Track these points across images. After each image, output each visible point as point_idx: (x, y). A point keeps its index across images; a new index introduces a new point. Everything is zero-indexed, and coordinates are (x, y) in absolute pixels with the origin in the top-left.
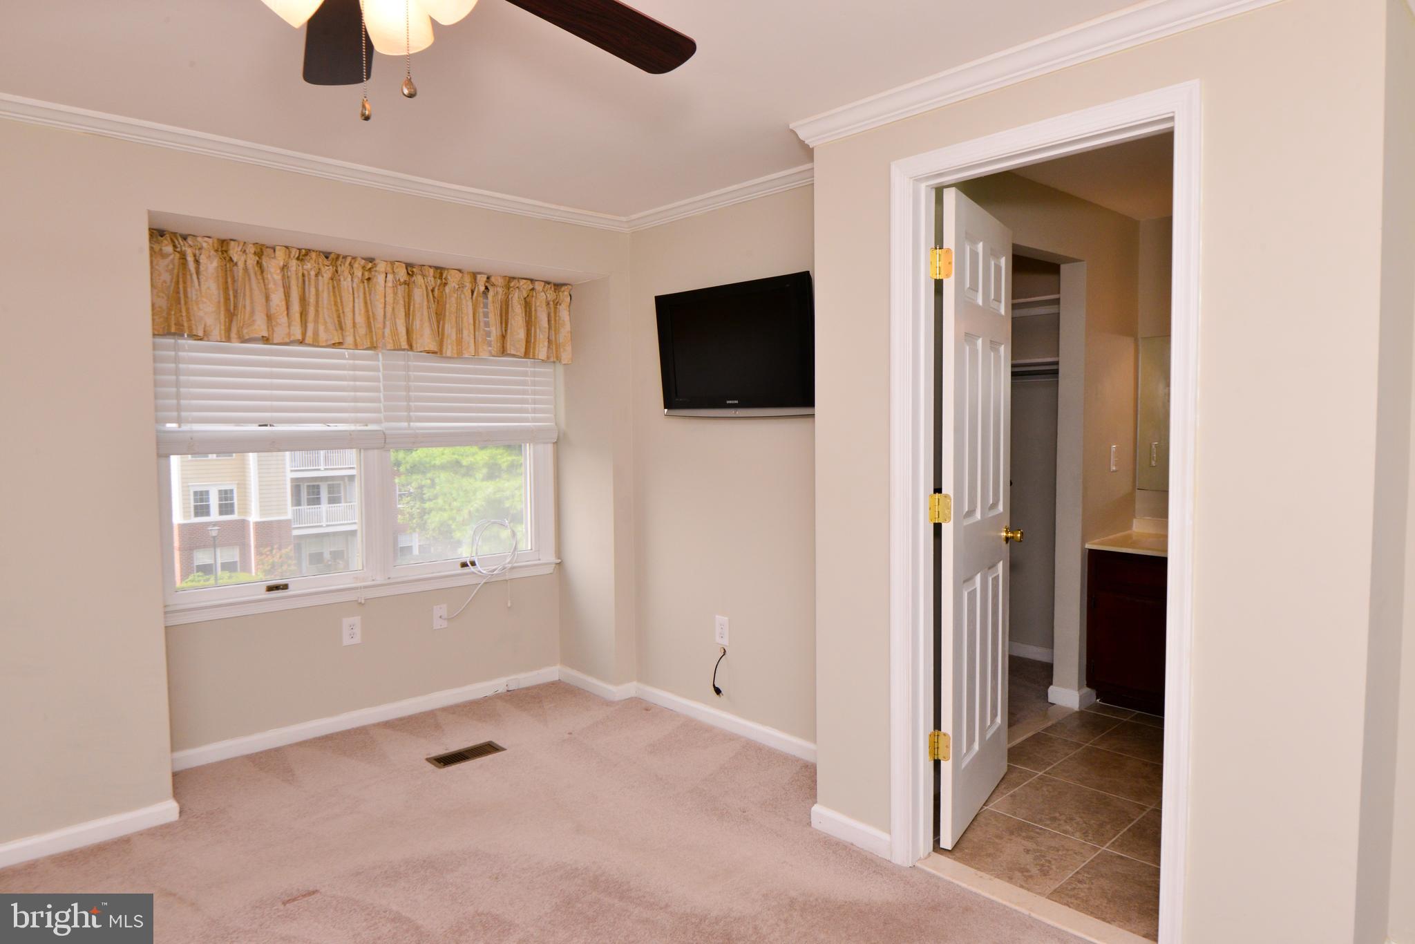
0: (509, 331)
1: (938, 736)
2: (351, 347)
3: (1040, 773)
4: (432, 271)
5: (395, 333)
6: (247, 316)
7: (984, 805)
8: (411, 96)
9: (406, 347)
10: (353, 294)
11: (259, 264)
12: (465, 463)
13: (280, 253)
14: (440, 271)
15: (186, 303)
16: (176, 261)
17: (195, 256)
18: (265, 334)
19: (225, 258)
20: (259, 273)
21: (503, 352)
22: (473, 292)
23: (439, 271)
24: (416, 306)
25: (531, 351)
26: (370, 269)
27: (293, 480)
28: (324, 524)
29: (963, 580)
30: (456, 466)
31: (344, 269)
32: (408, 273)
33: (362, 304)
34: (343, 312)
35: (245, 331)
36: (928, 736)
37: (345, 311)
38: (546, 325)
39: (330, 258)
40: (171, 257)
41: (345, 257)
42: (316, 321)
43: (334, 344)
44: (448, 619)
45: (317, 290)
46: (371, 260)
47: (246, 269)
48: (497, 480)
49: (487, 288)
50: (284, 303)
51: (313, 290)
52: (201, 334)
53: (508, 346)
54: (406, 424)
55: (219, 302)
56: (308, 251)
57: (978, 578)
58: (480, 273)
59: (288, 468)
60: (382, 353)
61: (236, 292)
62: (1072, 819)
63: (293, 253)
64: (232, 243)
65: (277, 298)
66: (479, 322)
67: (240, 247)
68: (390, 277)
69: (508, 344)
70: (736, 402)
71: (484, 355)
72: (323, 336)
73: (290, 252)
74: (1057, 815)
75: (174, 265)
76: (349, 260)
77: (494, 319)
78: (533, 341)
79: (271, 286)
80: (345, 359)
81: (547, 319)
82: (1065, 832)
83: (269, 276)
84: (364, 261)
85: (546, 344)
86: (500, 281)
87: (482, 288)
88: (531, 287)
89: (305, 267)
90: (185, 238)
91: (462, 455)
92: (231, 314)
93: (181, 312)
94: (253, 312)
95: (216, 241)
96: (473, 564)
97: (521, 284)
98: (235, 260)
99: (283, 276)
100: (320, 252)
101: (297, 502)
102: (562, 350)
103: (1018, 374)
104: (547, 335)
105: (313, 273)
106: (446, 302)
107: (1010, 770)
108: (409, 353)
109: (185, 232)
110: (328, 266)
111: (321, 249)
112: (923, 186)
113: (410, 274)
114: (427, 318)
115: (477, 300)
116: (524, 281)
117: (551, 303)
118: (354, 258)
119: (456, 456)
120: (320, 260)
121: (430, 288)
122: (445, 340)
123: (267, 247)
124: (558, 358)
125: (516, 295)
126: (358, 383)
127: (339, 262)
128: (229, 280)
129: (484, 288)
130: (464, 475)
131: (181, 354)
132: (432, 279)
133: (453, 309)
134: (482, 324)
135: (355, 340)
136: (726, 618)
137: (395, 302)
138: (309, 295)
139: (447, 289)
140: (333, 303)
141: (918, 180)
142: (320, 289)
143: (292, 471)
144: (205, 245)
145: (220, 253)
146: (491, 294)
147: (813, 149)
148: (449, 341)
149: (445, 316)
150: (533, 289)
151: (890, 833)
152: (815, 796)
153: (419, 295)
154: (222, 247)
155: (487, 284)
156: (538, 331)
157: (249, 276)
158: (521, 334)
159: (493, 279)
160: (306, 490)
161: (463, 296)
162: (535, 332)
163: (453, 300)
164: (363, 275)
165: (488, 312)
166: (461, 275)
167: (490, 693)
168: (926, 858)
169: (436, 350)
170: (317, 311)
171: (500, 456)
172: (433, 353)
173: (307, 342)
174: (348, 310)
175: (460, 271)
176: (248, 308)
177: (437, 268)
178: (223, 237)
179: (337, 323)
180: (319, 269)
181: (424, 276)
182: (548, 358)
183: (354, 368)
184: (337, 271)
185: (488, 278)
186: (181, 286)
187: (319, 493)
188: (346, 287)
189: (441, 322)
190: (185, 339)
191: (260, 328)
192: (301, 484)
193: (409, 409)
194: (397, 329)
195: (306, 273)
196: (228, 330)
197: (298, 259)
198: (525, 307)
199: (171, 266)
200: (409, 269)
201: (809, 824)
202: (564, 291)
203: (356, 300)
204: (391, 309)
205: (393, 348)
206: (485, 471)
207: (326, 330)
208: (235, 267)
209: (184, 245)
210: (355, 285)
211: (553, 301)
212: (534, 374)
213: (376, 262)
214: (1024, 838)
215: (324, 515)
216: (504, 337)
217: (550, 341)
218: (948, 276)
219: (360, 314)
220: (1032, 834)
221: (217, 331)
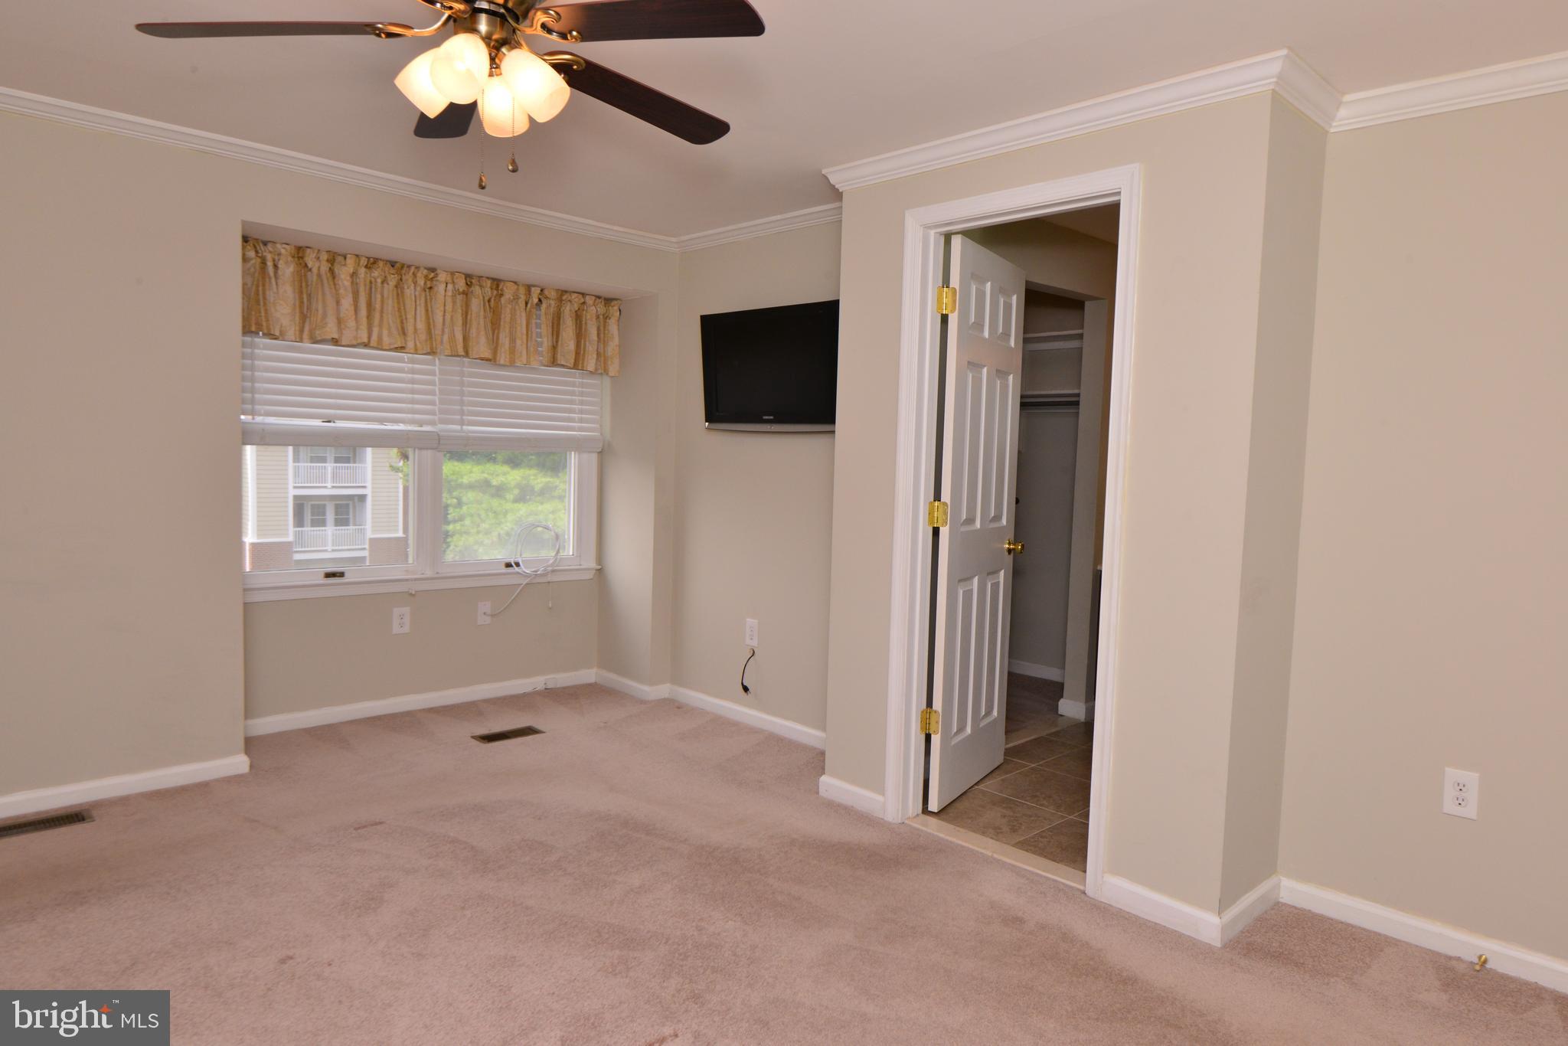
0: (560, 343)
1: (930, 713)
2: (412, 351)
3: (1033, 765)
4: (489, 282)
5: (452, 338)
6: (320, 316)
7: (976, 784)
8: (514, 171)
9: (463, 353)
10: (416, 302)
11: (331, 270)
12: (494, 482)
13: (350, 261)
14: (497, 282)
15: (265, 304)
16: (258, 267)
17: (274, 260)
18: (336, 336)
19: (300, 264)
20: (330, 279)
21: (554, 362)
22: (527, 304)
23: (495, 283)
24: (473, 316)
25: (581, 362)
26: (432, 278)
27: (296, 497)
28: (329, 548)
29: (959, 579)
30: (484, 486)
31: (408, 278)
32: (467, 284)
33: (423, 312)
34: (406, 319)
35: (317, 332)
36: (920, 713)
37: (408, 317)
38: (596, 338)
39: (396, 267)
40: (253, 262)
41: (409, 267)
42: (380, 326)
43: (396, 348)
44: (493, 616)
45: (383, 296)
46: (433, 270)
47: (319, 275)
48: (530, 503)
49: (540, 300)
50: (353, 308)
51: (379, 296)
52: (277, 333)
53: (559, 356)
54: (458, 427)
55: (294, 305)
56: (376, 261)
57: (976, 580)
58: (534, 286)
59: (291, 484)
60: (439, 359)
61: (309, 296)
62: (1050, 797)
63: (362, 262)
64: (308, 250)
65: (347, 303)
66: (532, 332)
67: (315, 255)
68: (450, 287)
69: (559, 354)
70: (772, 417)
71: (535, 364)
72: (386, 339)
73: (359, 260)
74: (1038, 794)
75: (255, 268)
76: (413, 269)
77: (545, 330)
78: (582, 352)
79: (342, 291)
80: (405, 362)
81: (596, 332)
82: (1042, 805)
83: (340, 283)
84: (426, 271)
85: (595, 356)
86: (553, 293)
87: (536, 300)
88: (583, 300)
89: (373, 275)
90: (265, 244)
91: (492, 474)
92: (304, 313)
93: (260, 312)
94: (325, 315)
95: (293, 248)
96: (518, 564)
97: (573, 297)
98: (310, 266)
99: (352, 283)
100: (387, 261)
101: (299, 521)
102: (610, 363)
103: (1027, 404)
104: (596, 348)
105: (379, 280)
106: (501, 312)
107: (1006, 761)
108: (464, 359)
109: (265, 239)
110: (393, 274)
111: (388, 259)
112: (932, 232)
113: (469, 285)
114: (483, 328)
115: (530, 311)
116: (576, 295)
117: (601, 317)
118: (418, 268)
119: (486, 475)
120: (387, 269)
121: (487, 299)
122: (499, 348)
123: (339, 255)
124: (606, 371)
125: (568, 308)
126: (415, 386)
127: (403, 271)
128: (304, 284)
129: (537, 300)
130: (493, 496)
131: (256, 351)
132: (489, 290)
133: (508, 319)
134: (534, 335)
135: (416, 345)
136: (756, 621)
137: (454, 310)
138: (375, 301)
139: (503, 300)
140: (396, 309)
141: (928, 227)
142: (385, 296)
143: (295, 487)
144: (283, 251)
145: (296, 259)
146: (544, 306)
147: (842, 193)
148: (503, 350)
149: (500, 325)
150: (584, 303)
151: (883, 795)
152: (823, 769)
153: (476, 304)
154: (298, 253)
155: (540, 297)
156: (587, 343)
157: (322, 281)
158: (571, 346)
159: (546, 292)
160: (309, 511)
161: (517, 307)
162: (585, 344)
163: (508, 311)
164: (425, 283)
165: (540, 324)
166: (516, 287)
167: (529, 689)
168: (915, 817)
169: (490, 357)
170: (382, 316)
171: (532, 477)
172: (487, 360)
173: (372, 345)
174: (410, 316)
175: (515, 283)
176: (320, 312)
177: (494, 279)
178: (301, 245)
179: (400, 328)
180: (385, 277)
181: (481, 286)
182: (596, 369)
183: (413, 371)
184: (401, 280)
185: (542, 290)
186: (260, 288)
187: (324, 514)
188: (409, 295)
189: (496, 331)
190: (260, 337)
191: (331, 330)
192: (305, 502)
193: (462, 413)
194: (454, 336)
195: (373, 280)
196: (302, 331)
197: (366, 267)
198: (576, 320)
199: (252, 270)
200: (468, 279)
201: (818, 793)
202: (614, 306)
203: (418, 308)
204: (449, 317)
205: (450, 354)
206: (516, 491)
207: (390, 334)
208: (309, 273)
209: (265, 251)
210: (417, 293)
211: (603, 315)
212: (582, 385)
213: (439, 271)
214: (1004, 808)
215: (330, 538)
216: (554, 348)
217: (598, 354)
218: (953, 311)
219: (421, 321)
220: (1012, 806)
221: (291, 333)
